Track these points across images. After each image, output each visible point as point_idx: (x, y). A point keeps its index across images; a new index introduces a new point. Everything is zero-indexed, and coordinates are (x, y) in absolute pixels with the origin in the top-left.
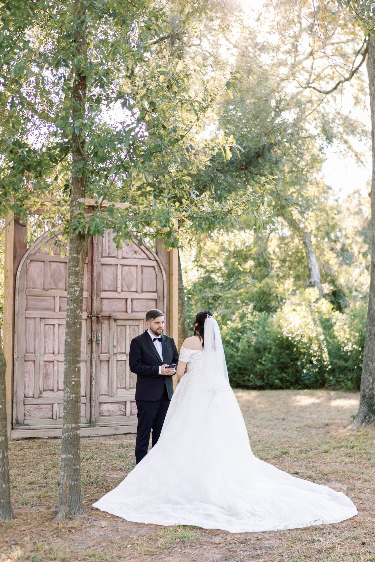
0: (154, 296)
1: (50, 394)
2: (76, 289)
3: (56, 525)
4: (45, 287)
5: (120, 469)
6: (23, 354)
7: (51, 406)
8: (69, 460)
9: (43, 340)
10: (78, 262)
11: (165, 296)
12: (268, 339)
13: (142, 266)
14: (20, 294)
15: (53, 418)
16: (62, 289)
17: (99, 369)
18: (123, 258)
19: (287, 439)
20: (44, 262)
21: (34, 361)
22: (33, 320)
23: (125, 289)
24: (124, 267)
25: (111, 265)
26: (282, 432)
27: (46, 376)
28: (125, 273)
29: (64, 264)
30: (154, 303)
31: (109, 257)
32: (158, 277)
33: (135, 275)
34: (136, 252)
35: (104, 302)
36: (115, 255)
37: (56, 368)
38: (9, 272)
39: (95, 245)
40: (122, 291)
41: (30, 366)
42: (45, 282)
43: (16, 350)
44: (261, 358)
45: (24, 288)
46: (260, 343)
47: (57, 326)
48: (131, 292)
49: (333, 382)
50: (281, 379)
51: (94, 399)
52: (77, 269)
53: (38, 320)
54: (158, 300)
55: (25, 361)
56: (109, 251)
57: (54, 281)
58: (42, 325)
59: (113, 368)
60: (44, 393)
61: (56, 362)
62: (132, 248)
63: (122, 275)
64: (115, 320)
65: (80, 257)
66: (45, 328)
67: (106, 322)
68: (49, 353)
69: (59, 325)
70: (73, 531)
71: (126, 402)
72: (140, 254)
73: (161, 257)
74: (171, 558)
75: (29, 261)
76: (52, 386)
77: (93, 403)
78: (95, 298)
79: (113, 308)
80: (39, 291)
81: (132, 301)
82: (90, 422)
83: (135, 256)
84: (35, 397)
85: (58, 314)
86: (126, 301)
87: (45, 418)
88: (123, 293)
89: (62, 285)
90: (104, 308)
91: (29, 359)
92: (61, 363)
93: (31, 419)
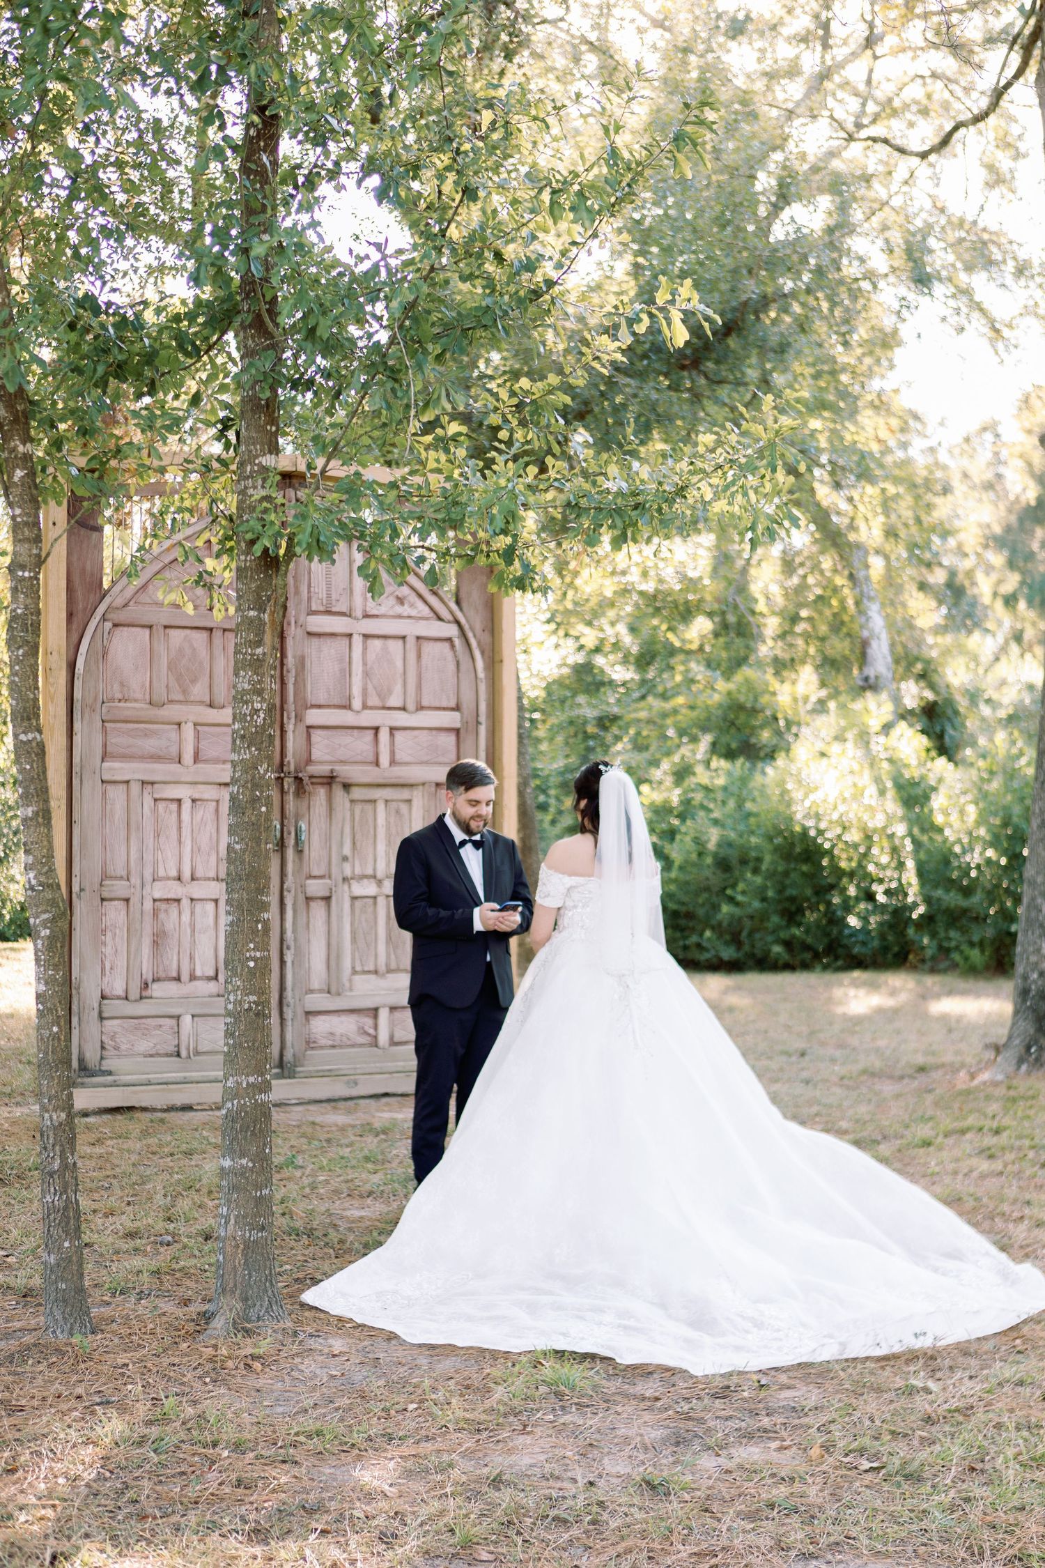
0: (452, 719)
1: (170, 989)
2: (257, 706)
3: (210, 1351)
4: (155, 698)
5: (370, 1194)
6: (97, 880)
7: (174, 1022)
8: (243, 1174)
9: (150, 842)
10: (260, 633)
11: (483, 719)
12: (752, 832)
13: (418, 638)
14: (86, 716)
15: (178, 1055)
16: (201, 702)
17: (302, 920)
18: (366, 616)
19: (815, 1109)
20: (151, 627)
21: (127, 900)
22: (123, 787)
23: (374, 700)
24: (370, 642)
25: (333, 635)
26: (799, 1089)
27: (159, 940)
28: (371, 657)
29: (205, 635)
30: (452, 738)
31: (329, 612)
32: (462, 667)
33: (399, 664)
34: (401, 601)
35: (317, 736)
36: (344, 609)
37: (186, 917)
38: (55, 656)
40: (365, 707)
41: (115, 914)
42: (155, 684)
43: (76, 870)
44: (734, 886)
45: (95, 699)
46: (730, 845)
47: (187, 805)
48: (390, 708)
49: (929, 953)
50: (788, 944)
51: (291, 1001)
52: (259, 651)
53: (135, 788)
54: (462, 732)
55: (103, 900)
56: (329, 596)
57: (178, 680)
58: (148, 801)
59: (340, 918)
60: (155, 986)
61: (185, 903)
62: (391, 589)
63: (365, 664)
64: (347, 786)
65: (266, 617)
66: (155, 810)
67: (322, 792)
68: (168, 878)
69: (194, 801)
70: (257, 1365)
71: (376, 1010)
72: (412, 605)
73: (471, 614)
74: (528, 1440)
75: (108, 625)
76: (175, 966)
77: (288, 1014)
78: (290, 727)
79: (342, 754)
80: (137, 708)
81: (392, 734)
82: (281, 1065)
83: (399, 609)
84: (131, 997)
85: (189, 770)
86: (376, 734)
87: (158, 1055)
88: (367, 711)
89: (199, 690)
90: (317, 754)
91: (112, 895)
92: (198, 906)
93: (119, 1056)
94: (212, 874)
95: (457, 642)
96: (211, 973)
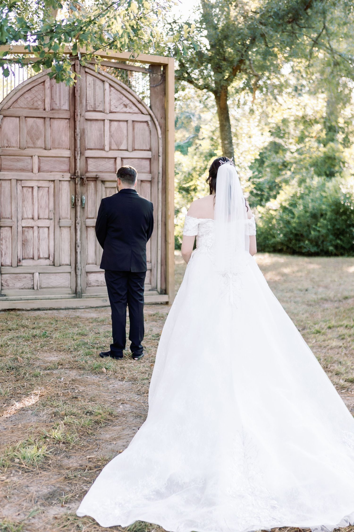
0: (148, 154)
1: (30, 262)
4: (21, 146)
7: (31, 275)
9: (20, 203)
11: (161, 154)
13: (133, 121)
15: (33, 289)
16: (41, 148)
17: (84, 236)
18: (111, 112)
20: (19, 117)
21: (11, 227)
22: (8, 182)
23: (114, 147)
24: (113, 123)
25: (97, 120)
27: (25, 243)
28: (113, 129)
29: (42, 120)
30: (148, 162)
31: (95, 111)
32: (152, 133)
33: (125, 132)
34: (126, 106)
35: (90, 161)
36: (101, 109)
37: (36, 234)
39: (78, 98)
40: (110, 149)
41: (6, 233)
42: (21, 140)
47: (36, 189)
48: (121, 150)
51: (80, 268)
53: (14, 182)
54: (152, 159)
55: (1, 227)
56: (95, 104)
57: (31, 138)
58: (19, 187)
60: (23, 261)
61: (36, 228)
62: (121, 101)
63: (110, 132)
64: (103, 182)
66: (22, 191)
67: (92, 184)
68: (28, 218)
69: (39, 187)
72: (130, 108)
73: (156, 111)
75: (1, 116)
76: (31, 253)
77: (79, 273)
78: (78, 158)
79: (101, 168)
80: (14, 150)
81: (122, 161)
82: (76, 292)
84: (13, 265)
85: (36, 175)
86: (115, 161)
87: (25, 288)
88: (111, 151)
89: (40, 143)
90: (90, 168)
91: (5, 225)
92: (41, 230)
93: (9, 289)
94: (47, 217)
95: (150, 123)
96: (47, 256)
